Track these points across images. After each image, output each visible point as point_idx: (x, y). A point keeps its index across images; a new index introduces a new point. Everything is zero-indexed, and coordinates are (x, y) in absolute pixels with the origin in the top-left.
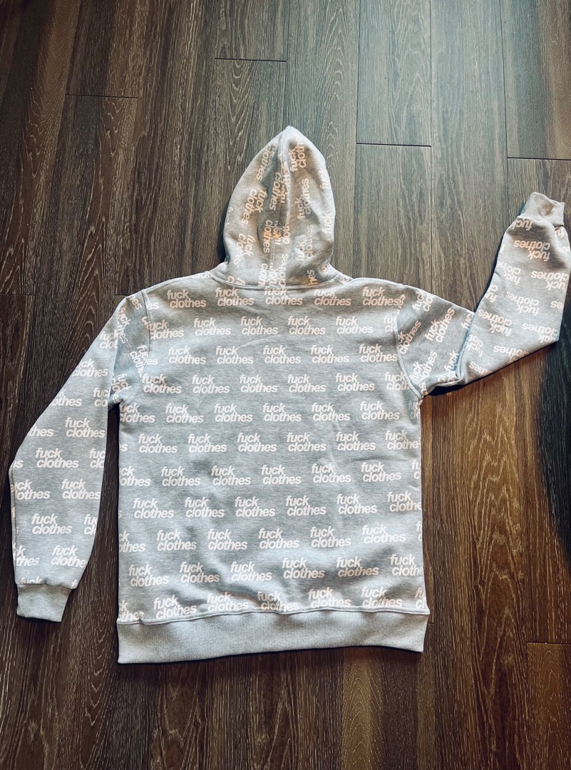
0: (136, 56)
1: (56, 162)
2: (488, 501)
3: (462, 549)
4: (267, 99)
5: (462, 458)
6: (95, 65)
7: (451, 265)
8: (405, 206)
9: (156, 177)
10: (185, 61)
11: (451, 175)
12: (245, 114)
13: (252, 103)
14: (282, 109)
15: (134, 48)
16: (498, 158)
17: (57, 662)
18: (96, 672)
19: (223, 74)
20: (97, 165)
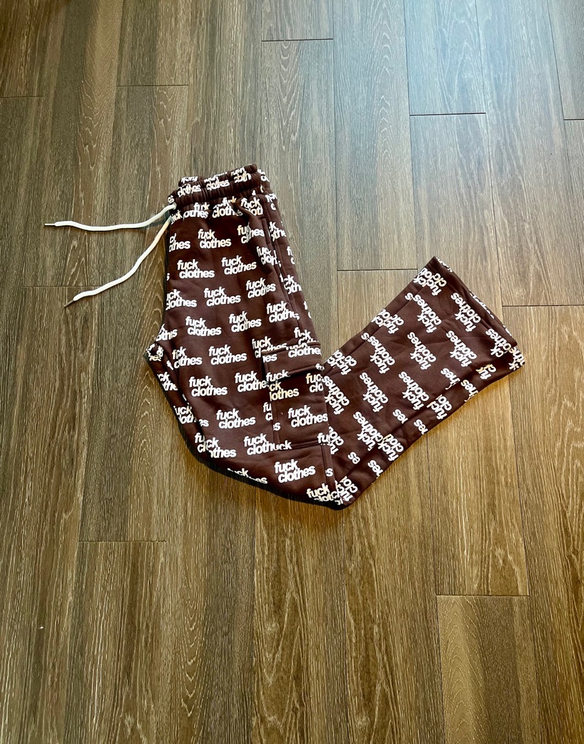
0: (183, 44)
1: (112, 153)
2: (575, 467)
3: (551, 518)
4: (317, 78)
5: (544, 425)
6: (143, 55)
7: (516, 230)
8: (464, 175)
9: (212, 161)
10: (232, 45)
11: (508, 141)
12: (296, 94)
13: (302, 83)
14: (333, 86)
15: (181, 35)
16: (555, 122)
17: (149, 652)
18: (190, 661)
19: (272, 55)
20: (154, 154)
